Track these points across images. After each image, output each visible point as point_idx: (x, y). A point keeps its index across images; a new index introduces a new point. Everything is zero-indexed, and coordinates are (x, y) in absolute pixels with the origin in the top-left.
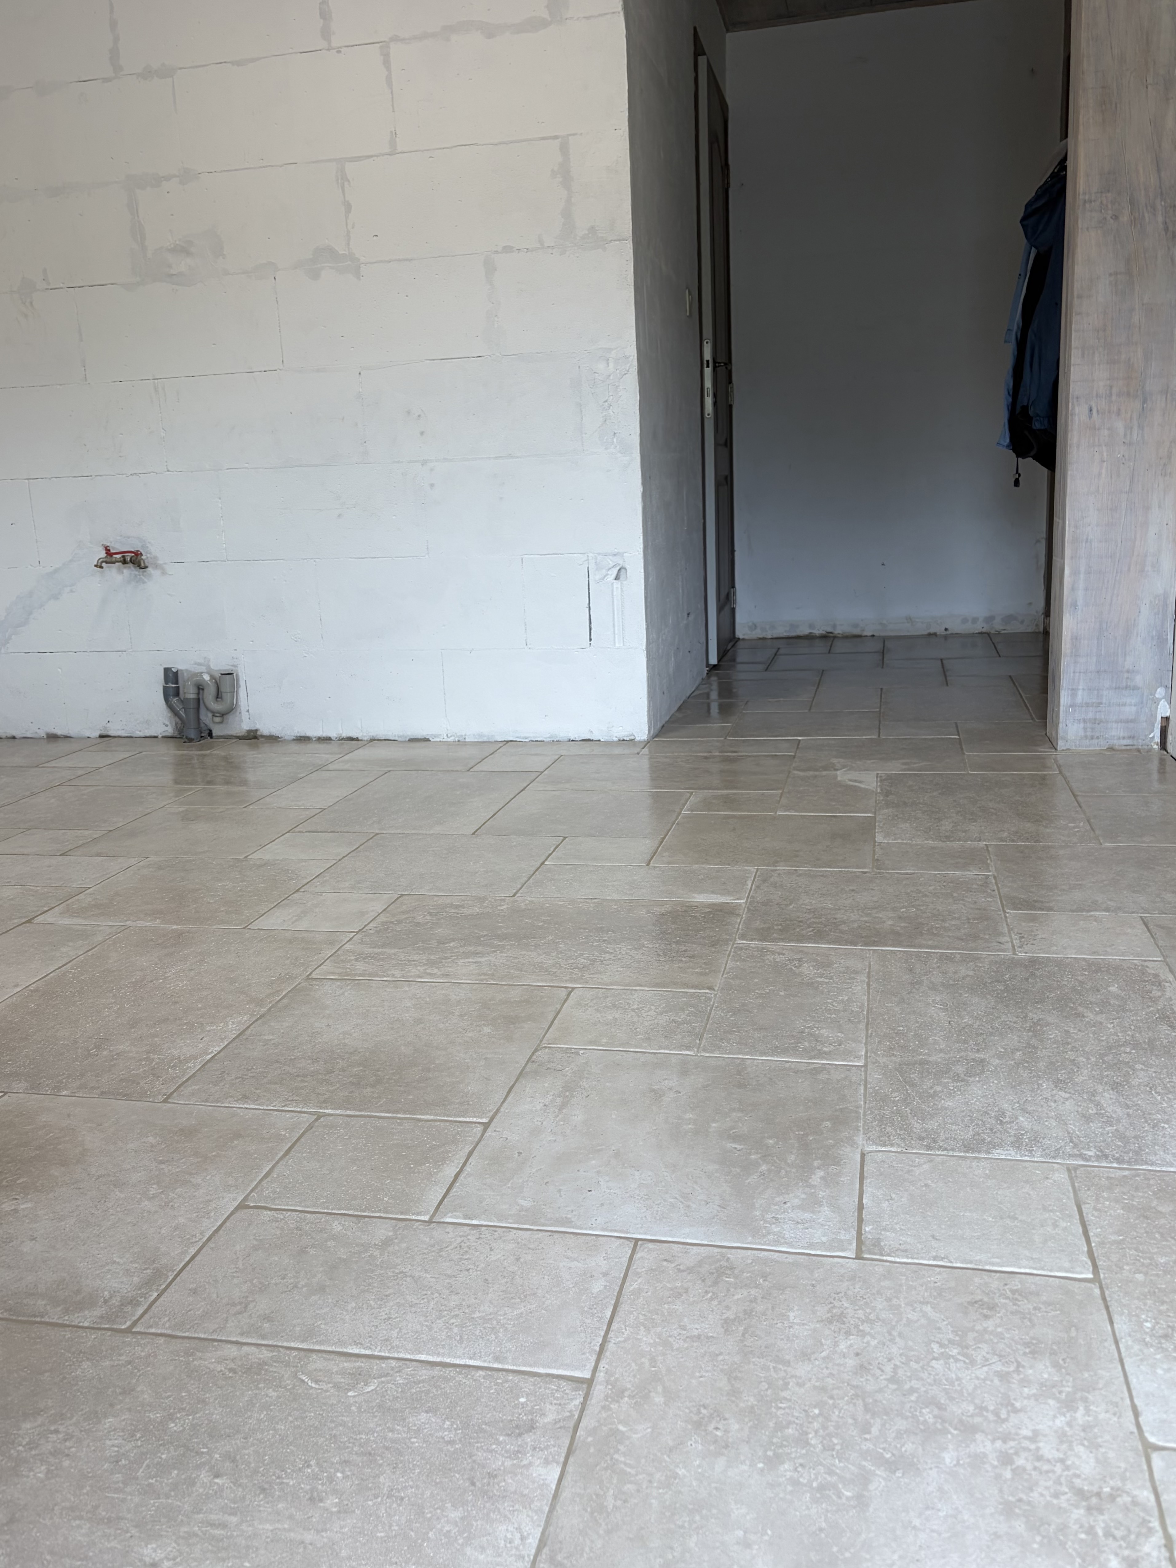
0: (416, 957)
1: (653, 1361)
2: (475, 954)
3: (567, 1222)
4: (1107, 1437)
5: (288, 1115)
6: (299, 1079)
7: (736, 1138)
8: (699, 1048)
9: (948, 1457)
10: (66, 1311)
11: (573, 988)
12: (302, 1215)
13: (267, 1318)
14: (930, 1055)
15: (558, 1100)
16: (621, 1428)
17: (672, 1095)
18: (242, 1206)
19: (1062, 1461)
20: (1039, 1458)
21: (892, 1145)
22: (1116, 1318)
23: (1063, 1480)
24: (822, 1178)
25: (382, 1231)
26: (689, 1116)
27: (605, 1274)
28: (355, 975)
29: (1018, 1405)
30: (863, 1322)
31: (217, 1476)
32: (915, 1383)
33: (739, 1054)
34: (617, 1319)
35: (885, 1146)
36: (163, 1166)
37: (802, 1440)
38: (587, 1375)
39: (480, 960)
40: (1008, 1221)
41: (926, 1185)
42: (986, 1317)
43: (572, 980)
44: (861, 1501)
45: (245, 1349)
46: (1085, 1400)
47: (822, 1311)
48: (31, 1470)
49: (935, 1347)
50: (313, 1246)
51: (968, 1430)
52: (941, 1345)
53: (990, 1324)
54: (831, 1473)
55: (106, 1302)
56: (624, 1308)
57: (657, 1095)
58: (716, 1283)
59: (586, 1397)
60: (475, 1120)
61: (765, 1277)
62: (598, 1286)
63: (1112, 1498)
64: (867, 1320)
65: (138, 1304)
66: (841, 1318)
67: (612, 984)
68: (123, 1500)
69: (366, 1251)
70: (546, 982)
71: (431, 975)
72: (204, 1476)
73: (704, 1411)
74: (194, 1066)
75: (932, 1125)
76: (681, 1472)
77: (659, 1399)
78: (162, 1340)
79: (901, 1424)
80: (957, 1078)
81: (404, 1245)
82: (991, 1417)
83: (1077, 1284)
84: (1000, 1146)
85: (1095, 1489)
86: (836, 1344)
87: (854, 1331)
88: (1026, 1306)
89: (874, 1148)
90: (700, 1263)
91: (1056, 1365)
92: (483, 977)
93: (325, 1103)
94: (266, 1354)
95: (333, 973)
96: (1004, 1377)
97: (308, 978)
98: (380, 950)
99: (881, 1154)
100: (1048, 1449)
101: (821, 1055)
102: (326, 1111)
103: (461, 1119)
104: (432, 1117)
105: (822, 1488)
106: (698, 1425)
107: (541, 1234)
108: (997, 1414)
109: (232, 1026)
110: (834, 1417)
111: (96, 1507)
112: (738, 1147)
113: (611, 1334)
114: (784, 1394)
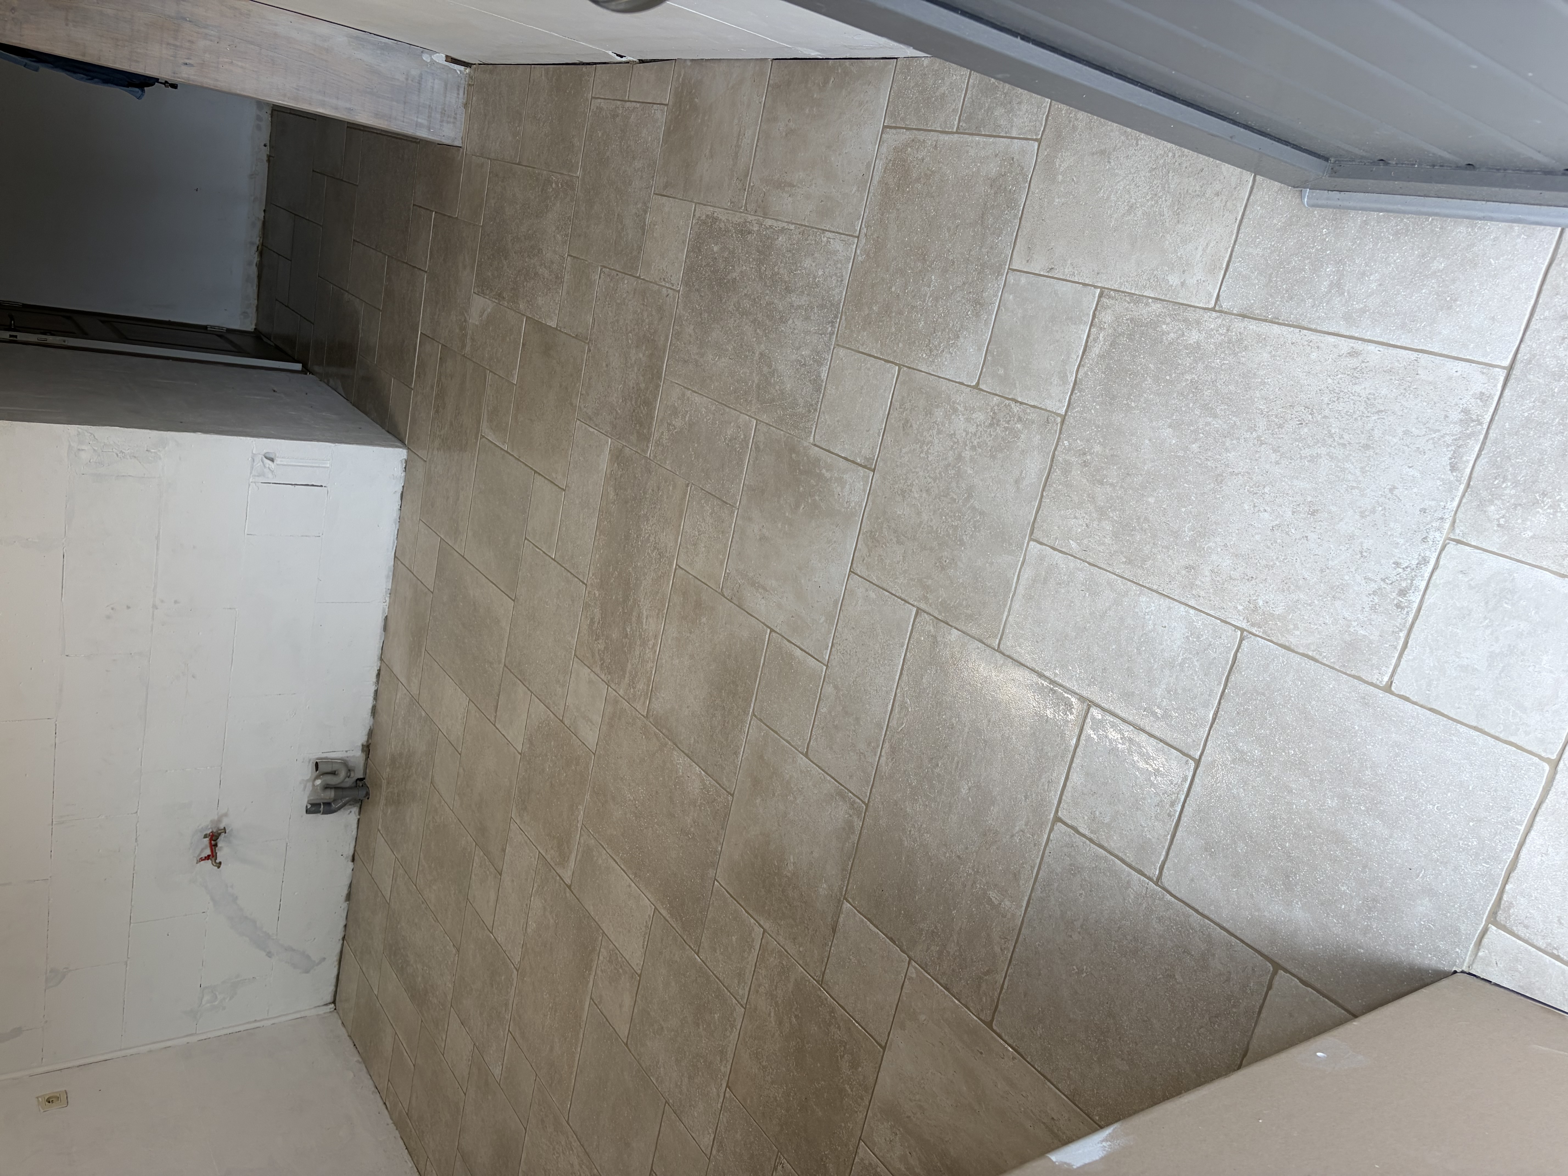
0: (637, 653)
1: (912, 580)
2: (639, 617)
3: (836, 602)
4: (971, 402)
5: (751, 731)
6: (726, 724)
7: (797, 506)
8: (733, 506)
9: (970, 471)
10: (853, 833)
11: (677, 565)
12: (815, 726)
13: (869, 744)
14: (753, 381)
15: (760, 590)
16: (940, 600)
17: (764, 530)
18: (806, 755)
19: (977, 426)
20: (975, 434)
21: (812, 428)
22: (919, 368)
23: (985, 429)
24: (827, 471)
25: (829, 689)
26: (780, 525)
27: (867, 590)
28: (648, 690)
29: (952, 432)
30: (906, 482)
31: (938, 765)
32: (937, 471)
33: (740, 486)
34: (890, 590)
35: (811, 432)
36: (776, 794)
37: (955, 528)
38: (915, 609)
39: (645, 616)
40: (864, 391)
41: (838, 421)
42: (911, 426)
43: (671, 565)
44: (982, 513)
45: (883, 754)
46: (954, 402)
47: (899, 498)
48: (925, 840)
49: (922, 455)
50: (834, 722)
51: (959, 458)
52: (922, 452)
53: (915, 426)
54: (969, 521)
55: (851, 816)
56: (885, 586)
57: (763, 538)
58: (878, 541)
59: (925, 612)
60: (767, 636)
61: (878, 518)
62: (872, 595)
63: (994, 413)
64: (906, 479)
65: (854, 801)
66: (903, 492)
67: (677, 542)
68: (943, 802)
69: (840, 698)
70: (670, 579)
71: (654, 645)
72: (937, 770)
73: (938, 564)
74: (708, 781)
75: (801, 401)
76: (961, 581)
77: (930, 582)
78: (874, 790)
79: (954, 484)
80: (772, 374)
81: (839, 680)
82: (956, 446)
83: (900, 376)
84: (819, 373)
85: (990, 418)
86: (915, 498)
87: (910, 488)
88: (908, 405)
89: (812, 438)
90: (867, 546)
91: (937, 407)
92: (660, 616)
93: (746, 712)
94: (887, 745)
95: (644, 703)
96: (939, 432)
97: (647, 717)
98: (628, 674)
99: (816, 437)
100: (972, 429)
101: (746, 440)
102: (751, 711)
103: (766, 643)
104: (763, 657)
105: (975, 527)
106: (943, 568)
107: (841, 615)
108: (955, 443)
109: (680, 760)
110: (947, 511)
111: (944, 812)
112: (803, 506)
113: (897, 595)
114: (935, 529)
